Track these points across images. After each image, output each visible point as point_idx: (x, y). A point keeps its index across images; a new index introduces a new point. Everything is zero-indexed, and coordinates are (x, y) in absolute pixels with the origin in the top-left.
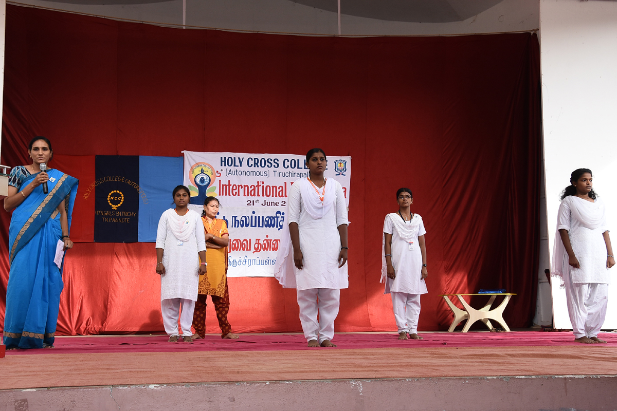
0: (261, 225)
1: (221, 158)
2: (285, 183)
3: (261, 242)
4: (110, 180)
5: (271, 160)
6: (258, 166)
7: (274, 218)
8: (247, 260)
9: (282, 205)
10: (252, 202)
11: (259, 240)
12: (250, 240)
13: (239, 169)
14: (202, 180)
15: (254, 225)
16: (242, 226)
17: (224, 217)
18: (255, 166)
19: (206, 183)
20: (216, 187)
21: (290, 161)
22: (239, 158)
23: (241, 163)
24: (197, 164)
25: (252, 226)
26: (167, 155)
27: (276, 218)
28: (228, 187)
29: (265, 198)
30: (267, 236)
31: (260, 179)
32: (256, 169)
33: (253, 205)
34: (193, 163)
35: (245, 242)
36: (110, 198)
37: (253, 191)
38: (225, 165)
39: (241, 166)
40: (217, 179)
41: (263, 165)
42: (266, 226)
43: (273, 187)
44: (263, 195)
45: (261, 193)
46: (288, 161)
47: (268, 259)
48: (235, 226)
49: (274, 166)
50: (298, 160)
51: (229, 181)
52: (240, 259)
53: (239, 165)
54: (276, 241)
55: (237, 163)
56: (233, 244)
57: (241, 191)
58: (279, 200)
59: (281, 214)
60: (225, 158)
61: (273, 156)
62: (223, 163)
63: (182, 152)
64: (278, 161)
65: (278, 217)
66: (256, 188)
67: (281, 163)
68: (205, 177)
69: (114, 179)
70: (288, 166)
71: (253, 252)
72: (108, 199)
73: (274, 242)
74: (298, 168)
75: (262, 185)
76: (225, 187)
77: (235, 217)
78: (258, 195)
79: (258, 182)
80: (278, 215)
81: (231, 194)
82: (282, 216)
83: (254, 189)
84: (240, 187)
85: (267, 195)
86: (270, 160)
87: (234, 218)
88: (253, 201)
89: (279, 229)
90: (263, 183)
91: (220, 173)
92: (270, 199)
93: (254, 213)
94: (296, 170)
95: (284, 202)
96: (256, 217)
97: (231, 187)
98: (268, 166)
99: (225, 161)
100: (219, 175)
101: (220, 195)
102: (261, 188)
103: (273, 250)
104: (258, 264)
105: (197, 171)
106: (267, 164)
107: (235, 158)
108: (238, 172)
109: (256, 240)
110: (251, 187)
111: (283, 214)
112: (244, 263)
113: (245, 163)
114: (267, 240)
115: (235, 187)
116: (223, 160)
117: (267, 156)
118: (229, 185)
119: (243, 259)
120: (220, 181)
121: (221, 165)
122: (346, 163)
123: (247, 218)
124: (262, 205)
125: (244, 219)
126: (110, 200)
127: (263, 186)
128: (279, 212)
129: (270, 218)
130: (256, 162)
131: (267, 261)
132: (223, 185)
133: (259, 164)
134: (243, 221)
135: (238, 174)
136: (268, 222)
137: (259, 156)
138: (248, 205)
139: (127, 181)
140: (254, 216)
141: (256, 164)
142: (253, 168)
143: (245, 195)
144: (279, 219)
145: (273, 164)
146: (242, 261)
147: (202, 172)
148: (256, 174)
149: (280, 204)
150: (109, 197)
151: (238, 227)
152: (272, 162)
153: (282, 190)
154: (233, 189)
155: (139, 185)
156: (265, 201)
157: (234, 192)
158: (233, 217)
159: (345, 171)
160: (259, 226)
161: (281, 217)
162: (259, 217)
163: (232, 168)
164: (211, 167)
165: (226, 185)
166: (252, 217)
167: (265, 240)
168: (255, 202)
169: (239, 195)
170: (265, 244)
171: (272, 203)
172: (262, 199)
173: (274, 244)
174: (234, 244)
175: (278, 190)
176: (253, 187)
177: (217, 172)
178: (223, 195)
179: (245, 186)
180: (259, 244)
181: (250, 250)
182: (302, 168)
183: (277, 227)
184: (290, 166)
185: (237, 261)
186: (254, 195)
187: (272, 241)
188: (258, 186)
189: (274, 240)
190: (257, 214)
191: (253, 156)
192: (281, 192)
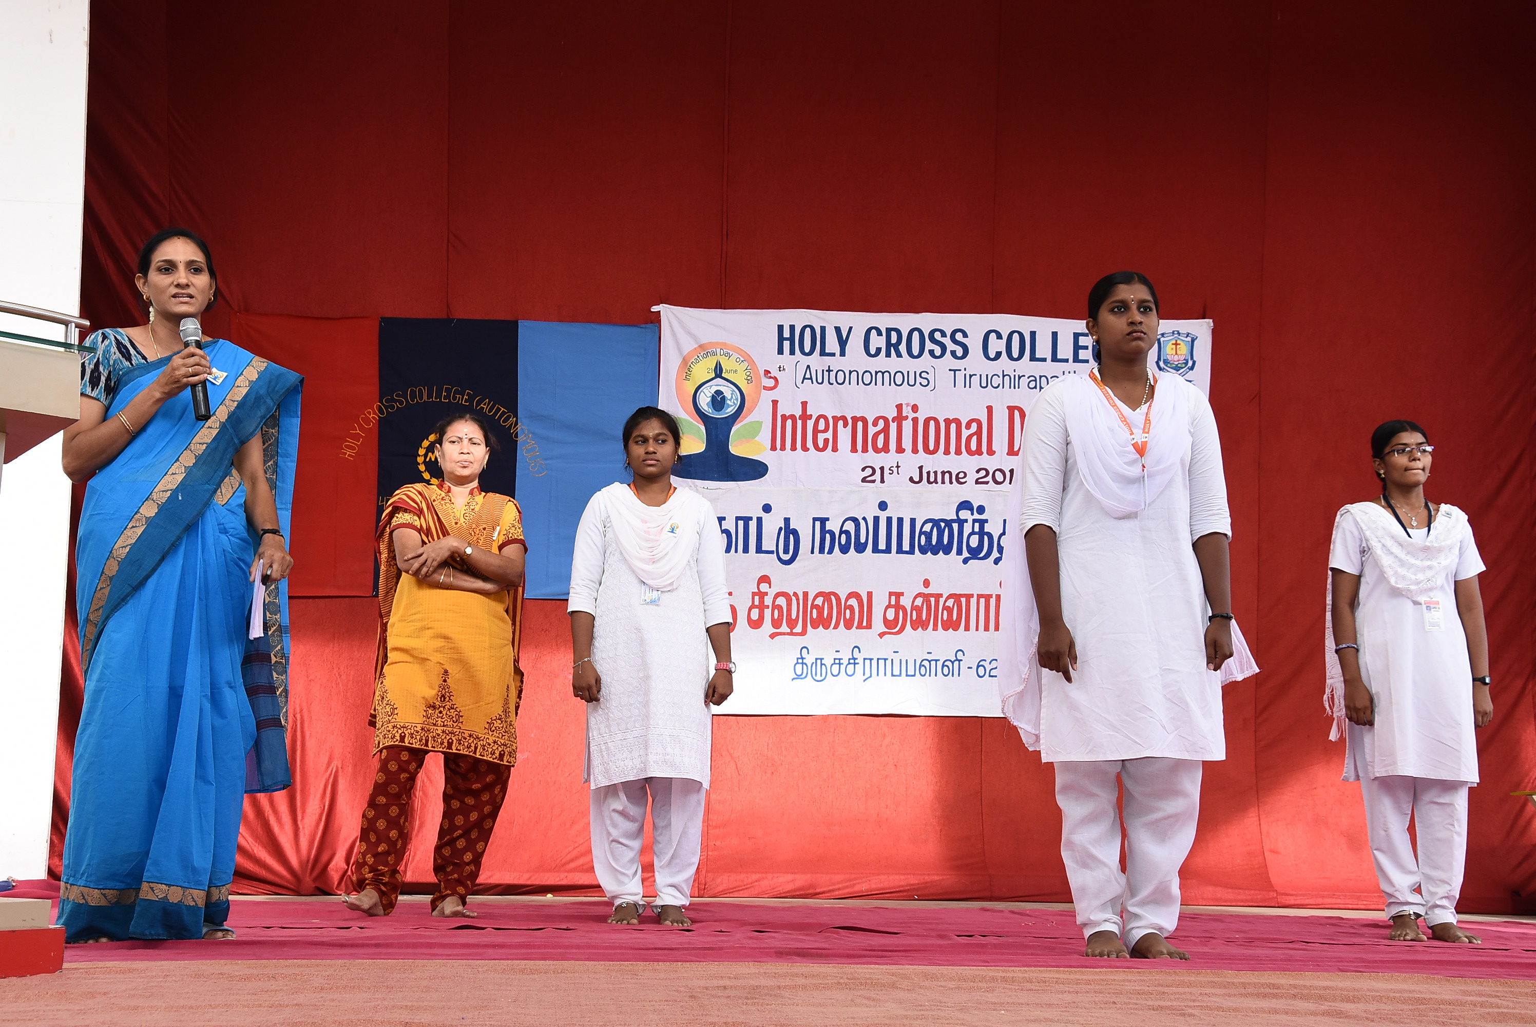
0: (906, 547)
1: (781, 328)
2: (990, 409)
3: (906, 602)
4: (425, 397)
5: (943, 334)
6: (899, 355)
7: (948, 523)
8: (860, 661)
9: (977, 482)
10: (878, 472)
11: (898, 595)
12: (870, 594)
13: (836, 363)
14: (718, 401)
15: (882, 545)
16: (844, 550)
17: (787, 520)
18: (888, 355)
19: (730, 410)
20: (760, 423)
21: (1005, 337)
22: (838, 330)
23: (843, 343)
24: (702, 347)
25: (876, 550)
26: (607, 320)
27: (955, 526)
28: (799, 423)
29: (922, 458)
30: (926, 583)
31: (907, 395)
32: (892, 364)
33: (882, 481)
34: (689, 346)
35: (853, 602)
36: (426, 455)
37: (881, 438)
38: (792, 352)
39: (843, 353)
40: (767, 397)
41: (916, 351)
42: (923, 551)
43: (948, 422)
44: (915, 450)
45: (907, 443)
46: (999, 336)
47: (930, 657)
48: (822, 551)
49: (953, 353)
50: (1033, 334)
51: (804, 404)
52: (838, 656)
53: (837, 350)
54: (956, 597)
55: (832, 344)
56: (814, 606)
57: (844, 435)
58: (968, 464)
59: (971, 509)
60: (792, 328)
61: (948, 321)
62: (786, 344)
63: (655, 309)
64: (965, 335)
65: (961, 522)
66: (893, 427)
67: (974, 343)
68: (727, 391)
69: (439, 395)
70: (999, 355)
71: (881, 635)
72: (420, 460)
73: (950, 603)
74: (1033, 358)
75: (912, 415)
76: (789, 423)
77: (823, 521)
78: (900, 450)
79: (899, 407)
80: (964, 514)
81: (810, 444)
82: (977, 516)
83: (886, 431)
84: (841, 423)
85: (927, 450)
86: (937, 336)
87: (818, 524)
88: (882, 469)
89: (965, 561)
90: (915, 408)
91: (775, 379)
92: (938, 462)
93: (883, 506)
94: (1025, 366)
95: (983, 473)
96: (889, 520)
97: (810, 424)
98: (932, 353)
99: (792, 339)
100: (771, 383)
101: (773, 448)
102: (907, 426)
103: (946, 629)
104: (896, 672)
105: (703, 370)
106: (929, 345)
107: (823, 329)
108: (833, 374)
109: (891, 594)
110: (875, 424)
111: (981, 510)
112: (850, 671)
113: (855, 343)
114: (926, 597)
115: (822, 421)
116: (786, 334)
117: (927, 321)
118: (805, 417)
119: (845, 656)
120: (775, 403)
121: (780, 351)
122: (1193, 341)
123: (862, 523)
124: (911, 479)
125: (849, 526)
126: (425, 462)
127: (915, 420)
128: (965, 505)
129: (936, 523)
130: (894, 340)
131: (926, 663)
132: (784, 418)
133: (903, 348)
134: (847, 533)
135: (833, 380)
136: (929, 536)
137: (904, 321)
138: (864, 480)
139: (478, 403)
140: (883, 516)
141: (892, 348)
142: (881, 363)
143: (854, 449)
144: (967, 528)
145: (950, 346)
146: (845, 662)
147: (718, 372)
148: (892, 381)
149: (972, 476)
150: (422, 452)
151: (831, 551)
152: (947, 341)
153: (979, 433)
154: (816, 431)
155: (516, 416)
156: (921, 468)
157: (821, 438)
158: (815, 519)
159: (1192, 368)
160: (900, 551)
161: (975, 521)
162: (900, 520)
163: (816, 362)
164: (747, 358)
165: (793, 417)
166: (876, 519)
167: (919, 595)
168: (887, 471)
169: (835, 449)
170: (919, 610)
171: (943, 473)
172: (910, 462)
173: (950, 610)
174: (817, 607)
175: (965, 433)
176: (881, 424)
177: (767, 372)
178: (783, 448)
179: (855, 420)
180: (898, 607)
181: (869, 626)
182: (1044, 360)
183: (959, 552)
184: (1004, 354)
185: (828, 661)
186: (886, 449)
187: (942, 600)
188: (900, 419)
189: (950, 596)
190: (893, 512)
191: (884, 320)
192: (974, 439)
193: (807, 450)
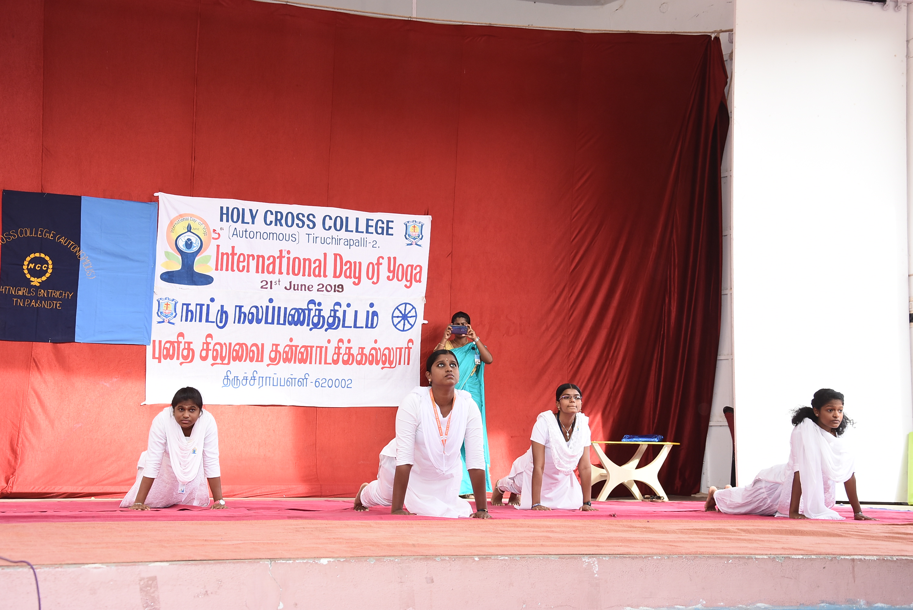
0: (282, 321)
1: (222, 208)
2: (325, 255)
3: (281, 349)
4: (28, 234)
5: (303, 216)
6: (281, 225)
7: (303, 310)
8: (257, 378)
9: (318, 290)
10: (269, 283)
11: (277, 345)
12: (263, 345)
13: (249, 227)
14: (189, 244)
15: (270, 320)
16: (251, 322)
17: (222, 307)
18: (276, 225)
19: (194, 249)
20: (210, 256)
21: (333, 219)
22: (251, 211)
23: (253, 217)
24: (181, 216)
25: (266, 322)
26: (129, 198)
27: (307, 312)
28: (230, 257)
29: (291, 277)
30: (291, 340)
31: (285, 245)
32: (278, 229)
33: (271, 288)
34: (174, 215)
35: (254, 348)
36: (28, 265)
37: (271, 266)
38: (227, 221)
39: (253, 223)
40: (214, 243)
41: (290, 224)
42: (290, 324)
43: (305, 260)
44: (288, 273)
45: (284, 270)
46: (331, 218)
47: (292, 377)
48: (239, 322)
49: (308, 226)
50: (347, 218)
51: (233, 248)
52: (246, 375)
53: (250, 221)
54: (306, 347)
55: (248, 218)
56: (234, 350)
57: (253, 264)
58: (313, 281)
59: (315, 304)
60: (228, 208)
61: (306, 210)
62: (225, 216)
63: (156, 194)
64: (314, 217)
65: (310, 310)
66: (278, 261)
67: (319, 221)
68: (194, 239)
69: (36, 233)
70: (330, 227)
71: (268, 365)
72: (25, 267)
73: (302, 350)
74: (347, 230)
75: (287, 256)
76: (225, 257)
77: (240, 307)
78: (281, 273)
79: (281, 251)
80: (311, 306)
81: (235, 268)
82: (317, 307)
83: (274, 263)
84: (251, 258)
85: (294, 273)
86: (300, 216)
87: (238, 308)
88: (271, 282)
89: (311, 329)
90: (289, 252)
91: (219, 234)
92: (299, 280)
93: (271, 301)
94: (342, 234)
95: (321, 286)
96: (274, 308)
97: (236, 258)
98: (297, 225)
99: (227, 214)
100: (217, 236)
101: (217, 269)
102: (285, 261)
103: (300, 363)
104: (275, 384)
105: (181, 228)
106: (296, 221)
107: (243, 210)
108: (248, 233)
109: (273, 345)
110: (268, 259)
111: (320, 304)
112: (252, 383)
113: (260, 218)
114: (291, 347)
115: (242, 257)
116: (225, 211)
117: (296, 209)
118: (233, 254)
119: (250, 376)
120: (218, 246)
121: (222, 220)
122: (422, 226)
123: (260, 309)
124: (286, 288)
125: (254, 310)
126: (27, 269)
127: (289, 258)
128: (312, 302)
129: (297, 310)
130: (279, 217)
131: (290, 380)
132: (223, 254)
133: (283, 221)
134: (252, 313)
135: (248, 236)
136: (293, 316)
137: (284, 208)
138: (262, 287)
139: (59, 239)
140: (271, 306)
141: (278, 221)
142: (273, 228)
143: (257, 271)
144: (312, 313)
145: (307, 222)
146: (249, 378)
147: (189, 229)
148: (278, 238)
149: (316, 288)
150: (26, 263)
151: (244, 323)
152: (305, 219)
153: (320, 266)
154: (239, 261)
155: (79, 246)
156: (291, 282)
157: (241, 265)
158: (236, 306)
159: (421, 239)
160: (278, 323)
161: (316, 310)
162: (279, 308)
163: (239, 226)
164: (205, 223)
165: (227, 254)
166: (267, 307)
167: (287, 346)
168: (273, 283)
169: (248, 271)
170: (287, 353)
171: (302, 285)
172: (286, 279)
173: (302, 354)
174: (236, 350)
175: (313, 266)
176: (272, 259)
177: (214, 230)
178: (222, 269)
179: (258, 257)
180: (277, 351)
181: (262, 361)
182: (352, 231)
183: (308, 325)
184: (333, 227)
185: (241, 378)
186: (273, 272)
187: (298, 349)
188: (281, 257)
189: (303, 347)
190: (276, 304)
191: (275, 207)
192: (317, 269)
193: (234, 271)
